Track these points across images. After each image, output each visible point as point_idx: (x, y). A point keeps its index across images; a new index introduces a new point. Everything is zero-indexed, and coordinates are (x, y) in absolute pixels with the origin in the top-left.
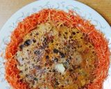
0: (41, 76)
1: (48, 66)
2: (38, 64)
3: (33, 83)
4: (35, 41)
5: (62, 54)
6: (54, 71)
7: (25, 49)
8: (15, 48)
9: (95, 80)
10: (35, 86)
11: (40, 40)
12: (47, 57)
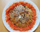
0: (16, 12)
1: (20, 14)
2: (20, 11)
3: (14, 11)
4: (26, 9)
5: (24, 17)
6: (19, 16)
7: (23, 7)
8: (23, 4)
9: (18, 28)
10: (13, 11)
11: (27, 10)
12: (22, 13)
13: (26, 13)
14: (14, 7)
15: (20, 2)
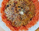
1: (17, 13)
2: (13, 13)
3: (13, 20)
6: (20, 14)
8: (4, 9)
12: (16, 10)
13: (16, 5)
14: (8, 20)
15: (2, 12)
